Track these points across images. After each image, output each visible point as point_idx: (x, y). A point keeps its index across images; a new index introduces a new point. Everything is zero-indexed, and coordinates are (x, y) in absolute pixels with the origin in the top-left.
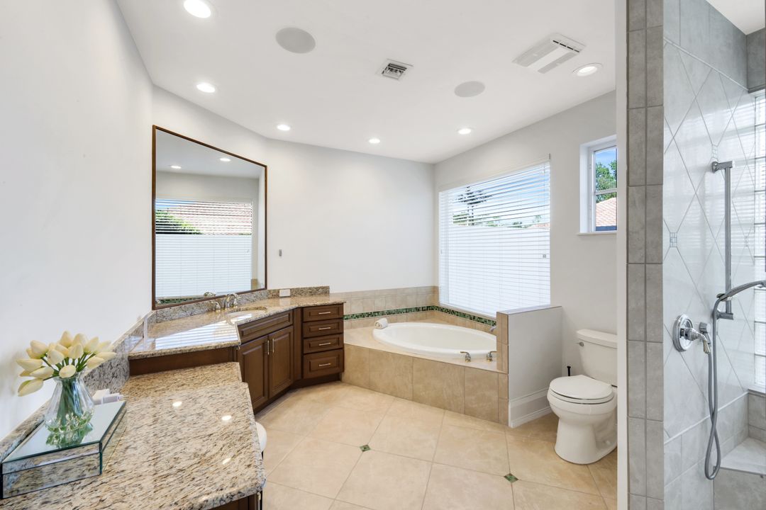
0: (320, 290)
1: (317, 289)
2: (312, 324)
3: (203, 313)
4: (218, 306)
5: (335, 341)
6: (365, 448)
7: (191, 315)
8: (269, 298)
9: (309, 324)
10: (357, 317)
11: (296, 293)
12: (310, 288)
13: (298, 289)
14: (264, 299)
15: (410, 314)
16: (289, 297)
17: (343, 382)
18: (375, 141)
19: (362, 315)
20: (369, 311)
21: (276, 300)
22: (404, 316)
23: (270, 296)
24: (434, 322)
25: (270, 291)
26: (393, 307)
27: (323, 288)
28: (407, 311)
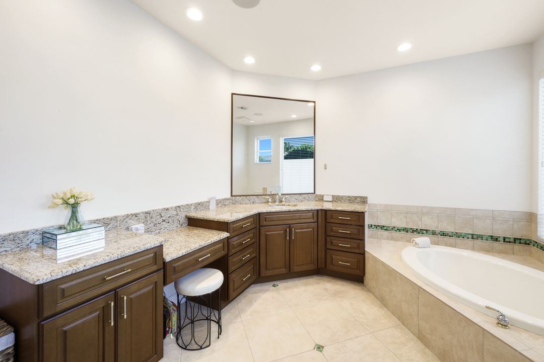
0: (358, 199)
1: (356, 198)
2: (334, 225)
3: (261, 203)
4: (270, 200)
5: (355, 245)
6: (320, 348)
7: (253, 203)
8: (316, 201)
9: (332, 225)
10: (399, 230)
11: (336, 199)
12: (349, 197)
13: (338, 196)
14: (312, 201)
15: (478, 242)
16: (331, 201)
17: (364, 286)
18: (405, 47)
19: (406, 230)
20: (415, 228)
21: (321, 202)
22: (470, 242)
23: (317, 199)
24: (512, 260)
25: (317, 195)
26: (450, 229)
27: (361, 197)
28: (473, 237)
